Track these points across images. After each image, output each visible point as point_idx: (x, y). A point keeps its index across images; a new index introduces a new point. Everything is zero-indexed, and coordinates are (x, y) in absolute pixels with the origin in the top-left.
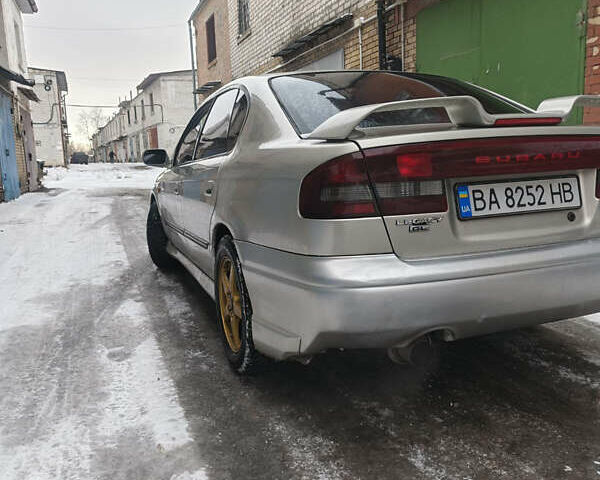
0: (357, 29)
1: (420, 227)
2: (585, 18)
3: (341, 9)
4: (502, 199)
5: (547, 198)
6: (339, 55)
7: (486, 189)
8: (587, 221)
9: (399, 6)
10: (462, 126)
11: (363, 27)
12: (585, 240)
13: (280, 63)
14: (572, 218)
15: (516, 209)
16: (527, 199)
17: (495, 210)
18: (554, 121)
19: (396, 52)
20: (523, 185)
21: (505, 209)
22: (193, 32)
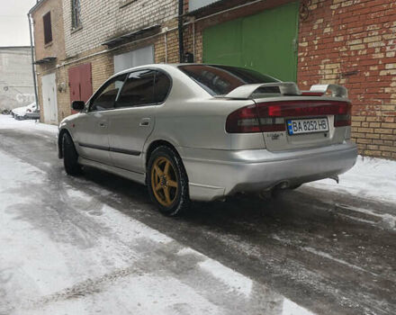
0: (163, 34)
1: (276, 137)
2: (297, 43)
3: (152, 21)
4: (303, 127)
5: (317, 127)
6: (151, 48)
7: (297, 122)
8: (331, 136)
9: (191, 24)
10: (285, 95)
11: (167, 33)
12: (330, 145)
13: (106, 49)
14: (326, 135)
15: (307, 131)
16: (311, 127)
17: (301, 132)
18: (320, 94)
19: (190, 50)
20: (309, 121)
21: (304, 131)
22: (32, 22)
